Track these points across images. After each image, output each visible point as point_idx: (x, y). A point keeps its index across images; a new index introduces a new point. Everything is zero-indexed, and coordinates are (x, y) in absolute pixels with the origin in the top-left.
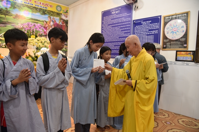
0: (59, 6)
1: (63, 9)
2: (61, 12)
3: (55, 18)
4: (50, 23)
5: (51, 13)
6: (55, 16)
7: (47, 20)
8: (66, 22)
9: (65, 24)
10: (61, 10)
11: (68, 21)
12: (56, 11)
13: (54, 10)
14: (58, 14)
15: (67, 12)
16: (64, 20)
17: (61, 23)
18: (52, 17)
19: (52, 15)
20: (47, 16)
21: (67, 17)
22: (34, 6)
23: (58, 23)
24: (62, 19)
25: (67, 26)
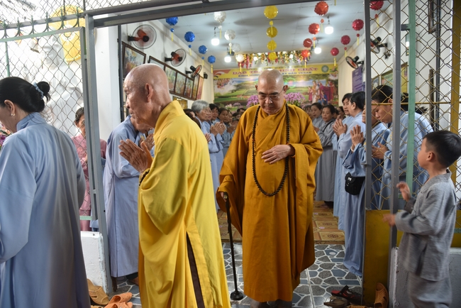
0: (325, 66)
1: (330, 68)
2: (328, 72)
3: (321, 80)
4: (315, 87)
5: (317, 77)
6: (320, 78)
7: (312, 85)
8: (336, 82)
9: (333, 85)
10: (327, 71)
11: (337, 80)
12: (322, 73)
13: (320, 72)
14: (325, 76)
15: (335, 70)
16: (332, 81)
17: (328, 85)
18: (317, 81)
19: (317, 78)
20: (311, 81)
21: (335, 76)
22: (298, 74)
23: (324, 85)
24: (330, 80)
25: (337, 88)
